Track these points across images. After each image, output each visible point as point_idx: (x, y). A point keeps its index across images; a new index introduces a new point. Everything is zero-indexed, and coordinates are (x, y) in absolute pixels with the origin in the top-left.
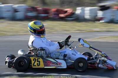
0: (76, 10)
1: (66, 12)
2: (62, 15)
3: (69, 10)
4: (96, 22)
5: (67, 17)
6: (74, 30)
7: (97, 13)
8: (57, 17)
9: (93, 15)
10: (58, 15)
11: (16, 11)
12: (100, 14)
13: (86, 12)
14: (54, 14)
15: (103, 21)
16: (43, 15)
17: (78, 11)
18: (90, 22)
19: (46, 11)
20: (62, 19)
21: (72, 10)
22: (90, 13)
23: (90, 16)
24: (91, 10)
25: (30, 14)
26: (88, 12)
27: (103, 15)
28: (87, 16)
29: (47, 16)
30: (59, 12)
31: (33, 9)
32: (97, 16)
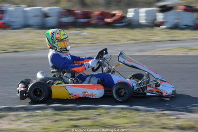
0: (127, 12)
1: (114, 15)
2: (108, 20)
3: (118, 13)
4: (154, 28)
5: (115, 22)
6: (126, 40)
7: (156, 16)
8: (102, 23)
9: (151, 18)
10: (103, 19)
11: (46, 15)
12: (160, 17)
13: (140, 15)
14: (98, 19)
15: (165, 27)
16: (83, 20)
17: (130, 13)
18: (147, 28)
19: (87, 15)
20: (109, 25)
21: (122, 12)
22: (146, 16)
23: (146, 20)
24: (147, 12)
25: (65, 20)
26: (144, 14)
27: (164, 19)
28: (143, 21)
29: (88, 22)
30: (104, 15)
31: (69, 12)
32: (156, 19)
